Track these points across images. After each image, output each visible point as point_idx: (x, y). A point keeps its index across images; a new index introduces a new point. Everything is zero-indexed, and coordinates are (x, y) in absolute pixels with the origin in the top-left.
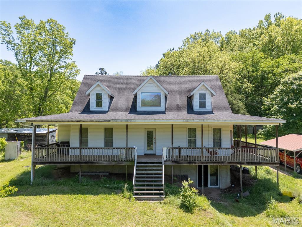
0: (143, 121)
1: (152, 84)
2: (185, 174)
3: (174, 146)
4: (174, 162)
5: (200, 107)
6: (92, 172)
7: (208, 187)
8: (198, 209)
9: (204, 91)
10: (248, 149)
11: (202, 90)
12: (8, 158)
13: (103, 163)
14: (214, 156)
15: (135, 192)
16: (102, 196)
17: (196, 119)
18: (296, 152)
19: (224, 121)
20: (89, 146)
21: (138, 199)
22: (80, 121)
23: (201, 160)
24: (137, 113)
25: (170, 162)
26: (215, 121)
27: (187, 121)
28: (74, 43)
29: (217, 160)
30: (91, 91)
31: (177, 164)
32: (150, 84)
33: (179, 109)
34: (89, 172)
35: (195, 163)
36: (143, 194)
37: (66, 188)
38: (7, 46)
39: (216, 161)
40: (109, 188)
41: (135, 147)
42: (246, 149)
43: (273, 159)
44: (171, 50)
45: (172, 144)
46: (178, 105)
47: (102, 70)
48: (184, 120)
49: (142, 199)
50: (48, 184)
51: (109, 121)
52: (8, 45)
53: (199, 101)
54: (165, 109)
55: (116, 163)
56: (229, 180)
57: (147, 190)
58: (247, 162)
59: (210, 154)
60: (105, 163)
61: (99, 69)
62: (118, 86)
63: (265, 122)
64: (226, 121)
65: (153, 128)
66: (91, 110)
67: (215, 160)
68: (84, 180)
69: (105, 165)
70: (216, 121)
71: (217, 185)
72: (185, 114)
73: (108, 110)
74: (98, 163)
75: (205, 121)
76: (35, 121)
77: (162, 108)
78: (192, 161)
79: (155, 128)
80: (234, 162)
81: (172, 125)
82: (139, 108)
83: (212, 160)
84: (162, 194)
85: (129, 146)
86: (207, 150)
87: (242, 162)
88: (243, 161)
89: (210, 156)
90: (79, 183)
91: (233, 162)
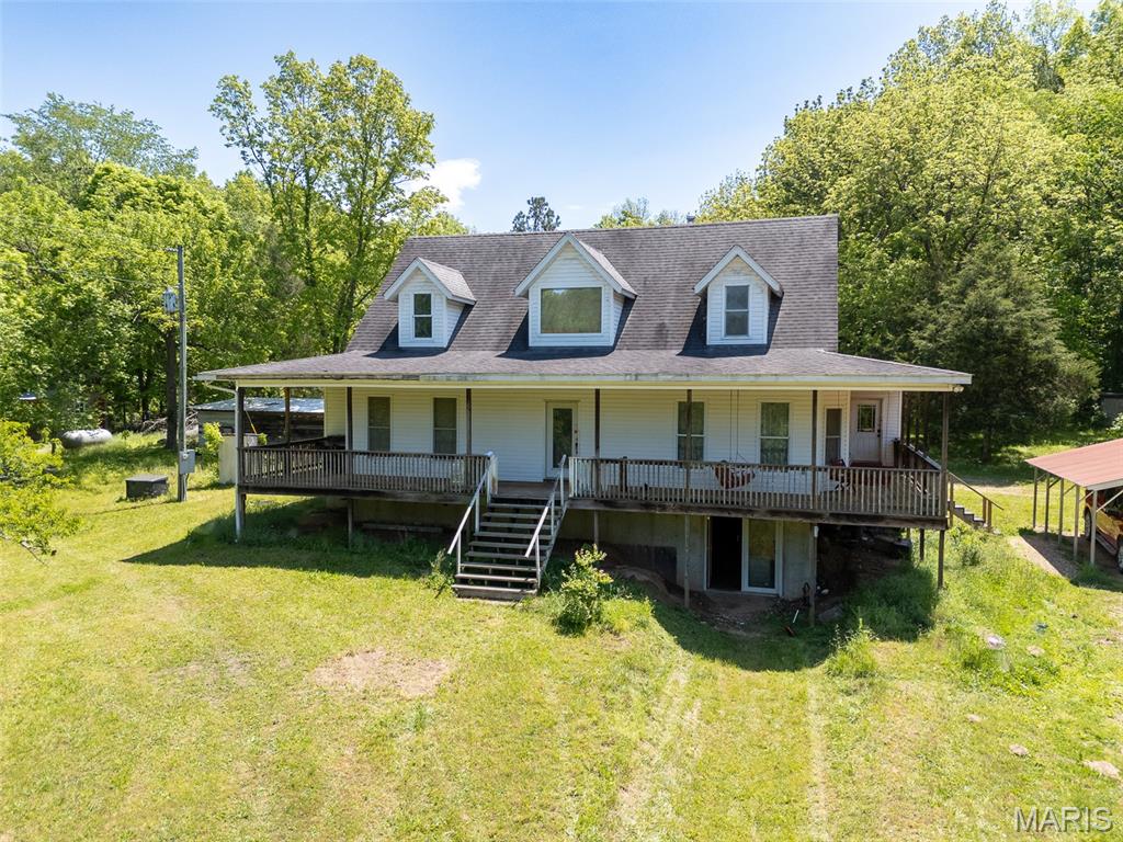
1: (575, 262)
2: (666, 545)
3: (602, 455)
4: (601, 502)
5: (729, 332)
7: (740, 589)
11: (737, 272)
13: (407, 497)
15: (459, 575)
16: (375, 580)
17: (666, 373)
20: (393, 450)
21: (461, 594)
23: (681, 500)
24: (528, 352)
25: (588, 503)
26: (724, 379)
27: (636, 379)
29: (732, 503)
30: (399, 290)
31: (607, 509)
32: (567, 262)
35: (664, 508)
36: (481, 582)
38: (243, 153)
39: (730, 506)
40: (407, 563)
41: (489, 454)
45: (597, 447)
47: (538, 203)
49: (472, 594)
51: (416, 377)
52: (246, 149)
53: (727, 313)
54: (616, 341)
55: (440, 497)
57: (496, 572)
58: (834, 511)
60: (411, 497)
61: (529, 202)
63: (894, 380)
65: (571, 402)
66: (401, 345)
67: (727, 502)
69: (410, 503)
71: (773, 587)
73: (448, 347)
74: (393, 496)
75: (692, 378)
77: (607, 335)
78: (653, 501)
79: (576, 402)
80: (789, 508)
81: (597, 391)
82: (537, 338)
83: (717, 502)
84: (531, 586)
85: (475, 452)
88: (819, 508)
91: (783, 509)
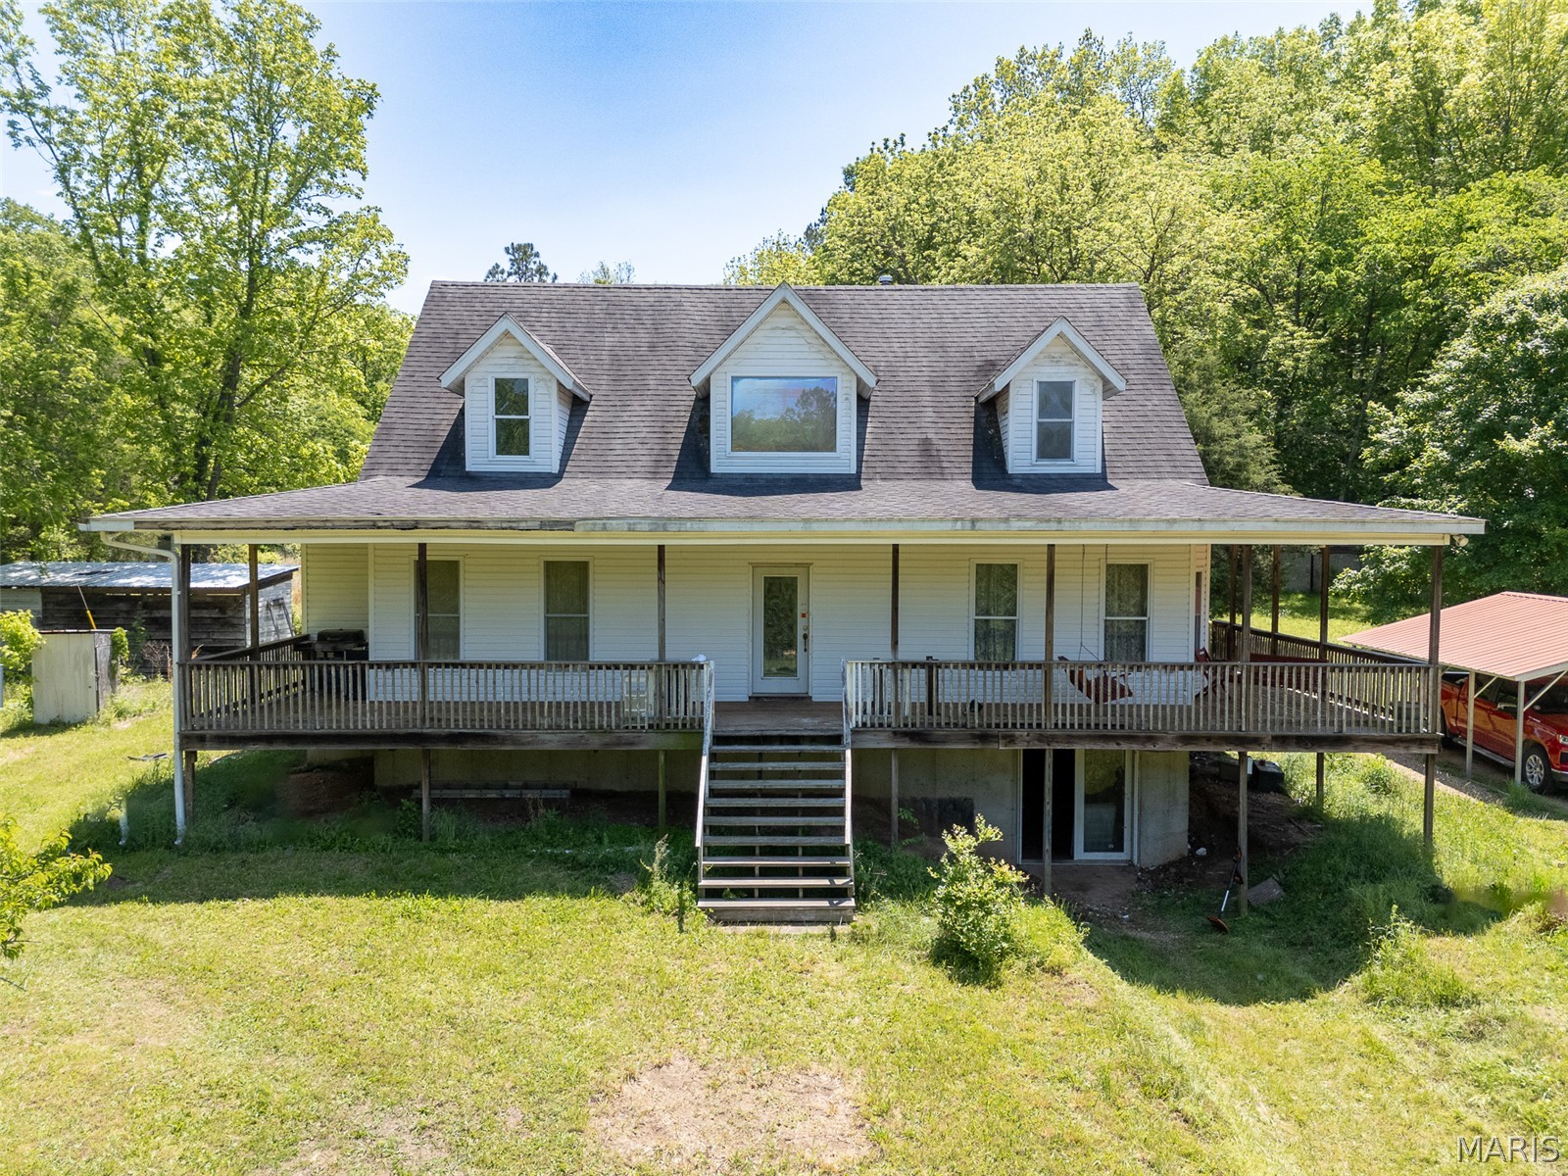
0: (746, 527)
1: (793, 333)
2: (956, 795)
3: (904, 655)
4: (905, 734)
5: (1044, 453)
6: (487, 787)
7: (1071, 857)
8: (1021, 964)
9: (1064, 369)
10: (1282, 668)
11: (1055, 360)
12: (53, 716)
13: (543, 742)
14: (1109, 702)
15: (704, 883)
16: (538, 905)
17: (1019, 517)
18: (1527, 684)
19: (1163, 527)
20: (467, 654)
21: (720, 918)
22: (415, 525)
23: (1039, 725)
24: (711, 483)
25: (882, 736)
26: (1118, 527)
27: (973, 527)
28: (369, 107)
29: (1122, 727)
30: (467, 371)
31: (917, 746)
32: (778, 333)
33: (929, 463)
34: (467, 787)
35: (1011, 739)
36: (748, 893)
37: (356, 866)
38: (12, 124)
39: (1118, 732)
40: (575, 865)
41: (701, 659)
42: (1274, 668)
43: (1408, 718)
44: (891, 145)
45: (895, 643)
46: (926, 446)
47: (522, 253)
48: (956, 520)
49: (740, 917)
50: (261, 846)
51: (568, 525)
52: (16, 117)
53: (1039, 424)
54: (859, 467)
55: (607, 739)
56: (1180, 824)
57: (766, 872)
58: (1277, 732)
59: (1089, 695)
60: (552, 741)
61: (507, 250)
62: (609, 340)
63: (1375, 528)
64: (1177, 528)
65: (797, 565)
66: (469, 467)
67: (1114, 726)
68: (446, 823)
69: (549, 752)
70: (1126, 527)
71: (1119, 848)
72: (961, 489)
73: (562, 471)
74: (515, 741)
75: (1066, 525)
76: (182, 525)
77: (842, 459)
78: (994, 731)
79: (807, 566)
80: (1209, 732)
81: (896, 548)
82: (723, 458)
83: (1097, 725)
84: (841, 893)
85: (671, 656)
86: (1072, 673)
87: (1253, 733)
88: (1256, 728)
89: (1089, 706)
90: (420, 838)
91: (1202, 733)
